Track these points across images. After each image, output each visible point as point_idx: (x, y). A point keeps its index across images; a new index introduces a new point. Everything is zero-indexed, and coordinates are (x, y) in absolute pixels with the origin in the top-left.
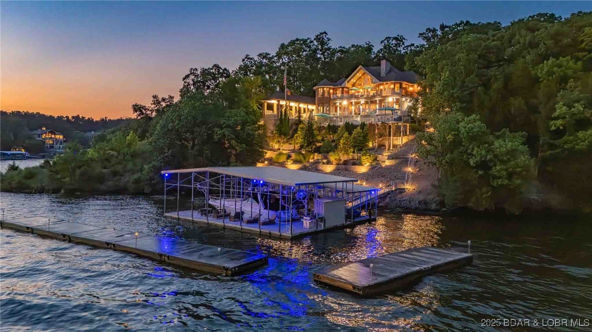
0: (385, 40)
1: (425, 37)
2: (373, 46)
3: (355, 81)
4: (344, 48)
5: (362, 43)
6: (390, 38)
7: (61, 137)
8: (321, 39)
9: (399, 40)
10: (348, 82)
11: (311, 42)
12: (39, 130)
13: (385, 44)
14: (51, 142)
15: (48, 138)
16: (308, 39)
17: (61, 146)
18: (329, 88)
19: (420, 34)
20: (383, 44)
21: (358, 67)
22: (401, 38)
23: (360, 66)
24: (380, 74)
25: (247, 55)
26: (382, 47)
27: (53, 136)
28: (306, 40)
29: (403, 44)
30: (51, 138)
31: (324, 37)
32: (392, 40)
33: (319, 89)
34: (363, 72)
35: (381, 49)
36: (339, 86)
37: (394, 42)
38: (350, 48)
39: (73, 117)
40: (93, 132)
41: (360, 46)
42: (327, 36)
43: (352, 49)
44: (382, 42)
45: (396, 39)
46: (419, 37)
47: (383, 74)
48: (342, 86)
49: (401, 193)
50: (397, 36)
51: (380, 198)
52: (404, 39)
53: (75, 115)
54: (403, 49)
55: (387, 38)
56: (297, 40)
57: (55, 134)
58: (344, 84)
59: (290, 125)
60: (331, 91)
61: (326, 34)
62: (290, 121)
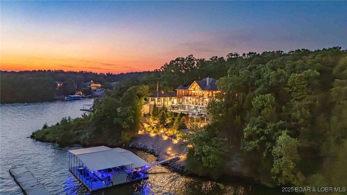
3: (194, 87)
7: (100, 85)
10: (191, 88)
12: (90, 82)
14: (95, 88)
15: (93, 86)
17: (100, 90)
18: (182, 90)
21: (194, 81)
27: (96, 85)
28: (183, 59)
30: (95, 86)
34: (196, 84)
39: (107, 74)
40: (115, 82)
47: (208, 84)
48: (188, 90)
49: (178, 160)
51: (170, 161)
53: (108, 73)
57: (97, 84)
59: (159, 110)
60: (183, 92)
61: (192, 55)
62: (159, 108)
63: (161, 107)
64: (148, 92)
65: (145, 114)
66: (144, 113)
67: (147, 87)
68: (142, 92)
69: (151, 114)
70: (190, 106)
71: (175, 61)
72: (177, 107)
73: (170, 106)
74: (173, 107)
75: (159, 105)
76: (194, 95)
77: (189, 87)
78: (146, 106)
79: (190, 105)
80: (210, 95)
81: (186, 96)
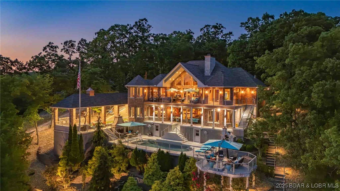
0: (204, 28)
1: (247, 27)
2: (193, 33)
3: (174, 79)
4: (165, 35)
5: (183, 31)
6: (209, 26)
8: (141, 26)
9: (218, 27)
10: (165, 81)
11: (131, 28)
13: (204, 32)
16: (128, 25)
18: (142, 87)
19: (242, 23)
20: (202, 32)
21: (176, 64)
22: (219, 26)
23: (180, 64)
24: (203, 71)
25: (50, 43)
26: (202, 34)
28: (126, 27)
29: (222, 32)
31: (144, 24)
32: (211, 28)
33: (131, 88)
34: (183, 70)
35: (201, 36)
36: (155, 86)
37: (213, 30)
38: (172, 34)
41: (181, 34)
42: (147, 23)
43: (174, 35)
44: (201, 29)
45: (215, 27)
46: (241, 26)
47: (208, 71)
48: (158, 86)
50: (216, 25)
52: (222, 27)
54: (222, 37)
55: (206, 26)
56: (117, 26)
58: (160, 83)
59: (84, 143)
60: (145, 91)
61: (146, 20)
62: (83, 138)
63: (92, 133)
64: (51, 95)
65: (42, 152)
66: (39, 149)
67: (47, 80)
68: (30, 93)
69: (61, 154)
70: (167, 125)
71: (108, 32)
72: (132, 131)
73: (114, 129)
74: (121, 131)
75: (84, 128)
76: (174, 99)
77: (162, 79)
78: (44, 129)
79: (168, 123)
80: (228, 97)
81: (155, 101)
